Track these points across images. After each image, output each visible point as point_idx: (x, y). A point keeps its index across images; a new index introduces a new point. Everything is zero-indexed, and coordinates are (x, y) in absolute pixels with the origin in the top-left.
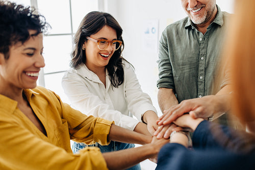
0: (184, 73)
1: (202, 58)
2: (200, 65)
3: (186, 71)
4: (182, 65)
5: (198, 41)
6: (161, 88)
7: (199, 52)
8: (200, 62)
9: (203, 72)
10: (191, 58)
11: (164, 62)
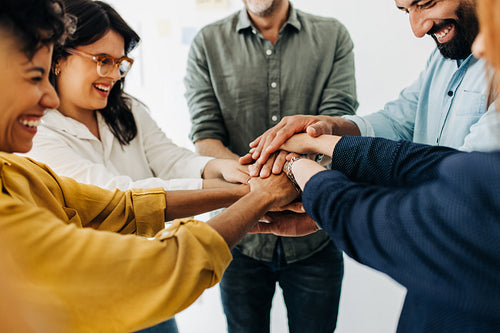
0: (245, 111)
1: (274, 85)
2: (271, 96)
3: (247, 107)
4: (240, 97)
5: (264, 54)
6: (201, 139)
7: (268, 74)
8: (271, 91)
9: (277, 109)
10: (254, 84)
11: (202, 95)
